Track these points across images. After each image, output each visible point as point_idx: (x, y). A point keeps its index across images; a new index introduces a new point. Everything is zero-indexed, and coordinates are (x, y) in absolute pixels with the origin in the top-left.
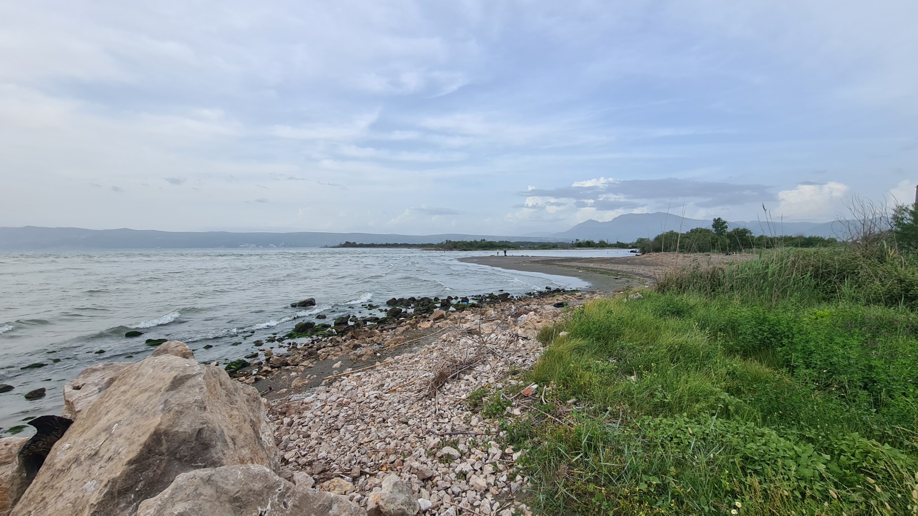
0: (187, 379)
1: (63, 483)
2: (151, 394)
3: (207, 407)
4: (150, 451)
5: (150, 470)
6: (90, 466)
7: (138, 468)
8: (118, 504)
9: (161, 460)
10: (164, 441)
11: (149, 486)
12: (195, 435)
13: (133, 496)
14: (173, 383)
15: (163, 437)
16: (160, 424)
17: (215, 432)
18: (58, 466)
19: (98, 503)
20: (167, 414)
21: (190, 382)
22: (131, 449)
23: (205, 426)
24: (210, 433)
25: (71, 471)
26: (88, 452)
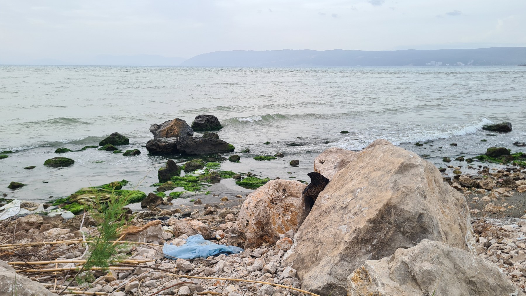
0: (411, 167)
1: (326, 220)
2: (384, 173)
3: (427, 196)
4: (382, 218)
5: (382, 232)
6: (343, 215)
7: (374, 227)
8: (361, 248)
9: (390, 228)
10: (393, 213)
11: (381, 245)
12: (417, 217)
13: (370, 247)
14: (400, 167)
15: (392, 210)
16: (391, 199)
17: (432, 221)
18: (323, 208)
19: (350, 242)
20: (396, 192)
21: (413, 171)
22: (370, 211)
23: (426, 212)
24: (429, 220)
25: (331, 214)
26: (341, 204)
